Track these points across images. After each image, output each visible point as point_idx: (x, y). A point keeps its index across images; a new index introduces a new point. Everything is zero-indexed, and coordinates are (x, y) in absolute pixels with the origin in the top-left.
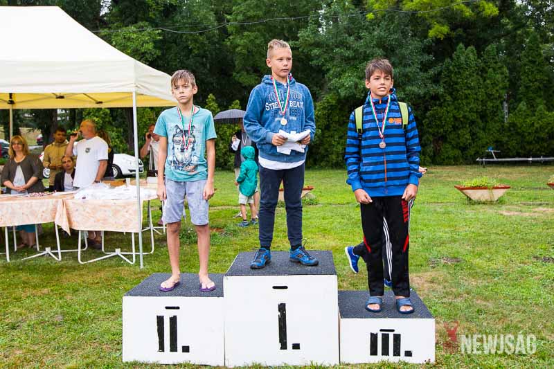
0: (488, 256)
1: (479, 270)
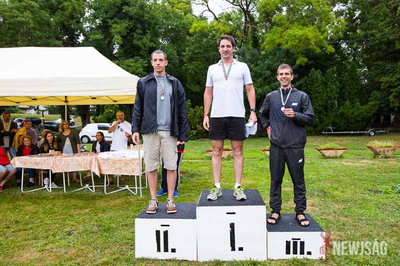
0: (342, 190)
1: (338, 198)
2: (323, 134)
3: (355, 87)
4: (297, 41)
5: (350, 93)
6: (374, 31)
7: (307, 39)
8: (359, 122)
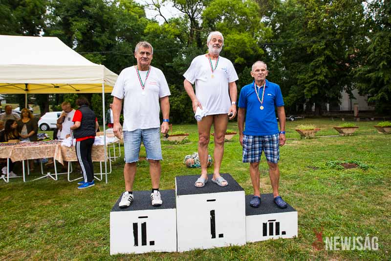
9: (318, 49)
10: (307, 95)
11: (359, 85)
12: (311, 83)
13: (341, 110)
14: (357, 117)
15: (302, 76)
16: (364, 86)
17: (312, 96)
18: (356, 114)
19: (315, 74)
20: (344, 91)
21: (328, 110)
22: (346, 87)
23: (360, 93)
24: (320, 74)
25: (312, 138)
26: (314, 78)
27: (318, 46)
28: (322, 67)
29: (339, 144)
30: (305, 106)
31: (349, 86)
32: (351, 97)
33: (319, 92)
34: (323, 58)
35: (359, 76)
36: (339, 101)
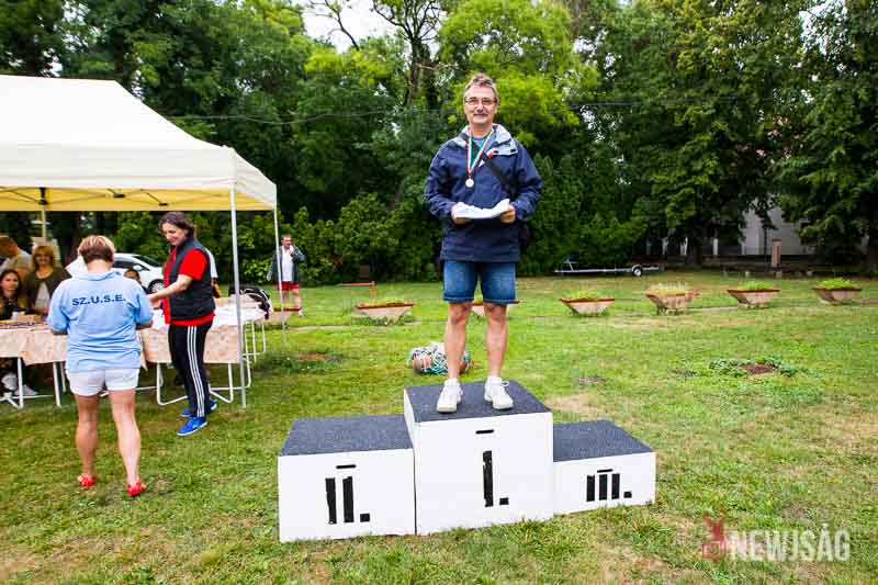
2: (555, 274)
3: (611, 189)
4: (517, 101)
5: (601, 200)
6: (641, 94)
7: (534, 98)
8: (616, 251)
9: (699, 118)
10: (671, 218)
11: (783, 197)
12: (681, 192)
13: (743, 254)
14: (778, 269)
15: (662, 177)
16: (794, 201)
17: (682, 221)
18: (774, 262)
19: (691, 173)
20: (752, 212)
21: (716, 252)
22: (755, 202)
23: (786, 217)
24: (702, 171)
25: (682, 312)
26: (689, 181)
27: (698, 110)
28: (704, 156)
29: (738, 325)
30: (665, 244)
31: (763, 202)
32: (767, 224)
33: (698, 210)
34: (708, 137)
35: (784, 178)
36: (741, 233)
